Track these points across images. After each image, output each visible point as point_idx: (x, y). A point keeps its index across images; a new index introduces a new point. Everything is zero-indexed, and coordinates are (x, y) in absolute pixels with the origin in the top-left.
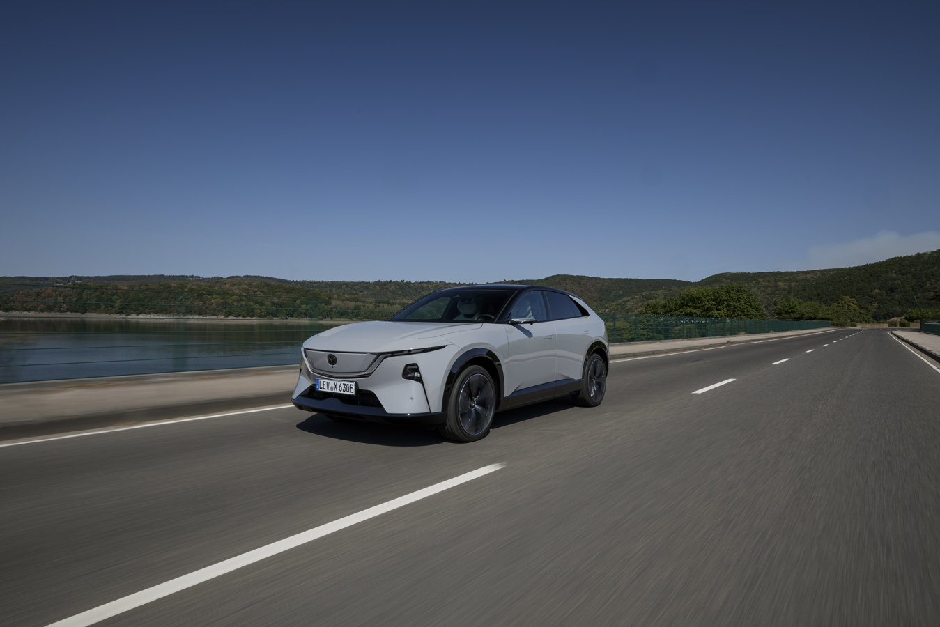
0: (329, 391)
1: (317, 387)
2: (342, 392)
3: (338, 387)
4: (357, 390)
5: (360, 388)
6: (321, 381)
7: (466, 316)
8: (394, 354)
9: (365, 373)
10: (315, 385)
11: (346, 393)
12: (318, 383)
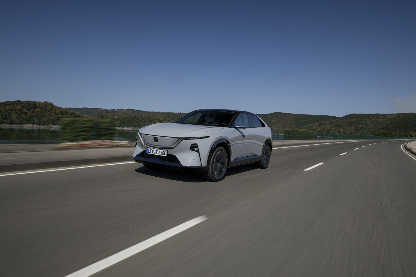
0: (154, 154)
1: (147, 152)
2: (160, 155)
3: (158, 152)
4: (168, 154)
5: (169, 154)
6: (150, 149)
7: (209, 123)
8: (186, 139)
9: (172, 147)
10: (146, 151)
11: (162, 155)
12: (148, 150)
